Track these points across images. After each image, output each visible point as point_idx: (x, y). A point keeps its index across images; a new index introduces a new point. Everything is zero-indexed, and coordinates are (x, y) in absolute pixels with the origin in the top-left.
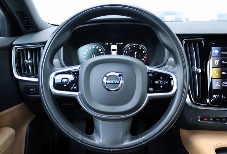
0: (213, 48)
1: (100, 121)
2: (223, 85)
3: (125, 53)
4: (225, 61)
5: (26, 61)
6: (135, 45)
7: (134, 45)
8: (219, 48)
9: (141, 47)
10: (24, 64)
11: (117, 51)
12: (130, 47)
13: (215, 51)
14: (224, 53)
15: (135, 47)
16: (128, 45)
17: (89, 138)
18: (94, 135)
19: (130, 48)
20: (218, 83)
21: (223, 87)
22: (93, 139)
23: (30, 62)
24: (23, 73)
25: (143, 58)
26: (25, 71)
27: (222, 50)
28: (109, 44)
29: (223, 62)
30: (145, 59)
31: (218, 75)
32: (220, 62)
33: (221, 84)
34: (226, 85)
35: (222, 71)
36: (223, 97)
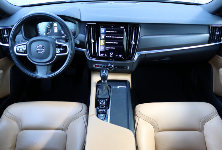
0: (101, 29)
1: (38, 66)
2: (106, 49)
4: (108, 36)
5: (4, 36)
8: (105, 29)
10: (4, 37)
13: (103, 30)
14: (107, 32)
17: (33, 73)
18: (36, 72)
20: (103, 48)
21: (106, 50)
22: (35, 74)
23: (6, 36)
24: (4, 41)
26: (5, 40)
27: (106, 30)
28: (52, 23)
29: (106, 37)
31: (103, 43)
32: (105, 37)
33: (105, 48)
34: (107, 49)
35: (106, 41)
36: (106, 55)
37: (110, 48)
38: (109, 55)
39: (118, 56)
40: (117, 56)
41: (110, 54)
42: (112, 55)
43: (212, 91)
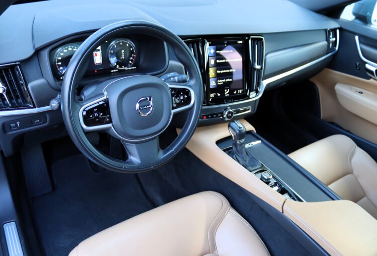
2: (219, 84)
3: (111, 52)
4: (219, 60)
6: (122, 42)
7: (120, 42)
8: (214, 47)
9: (129, 44)
11: (101, 51)
12: (115, 44)
13: (211, 50)
14: (218, 52)
15: (121, 44)
16: (113, 43)
19: (115, 46)
20: (214, 82)
25: (132, 56)
27: (217, 49)
29: (218, 61)
30: (133, 57)
31: (214, 74)
32: (215, 61)
33: (217, 82)
34: (221, 83)
35: (217, 70)
36: (219, 95)
37: (224, 81)
38: (223, 93)
39: (237, 92)
40: (235, 92)
41: (226, 90)
42: (228, 92)
43: (320, 117)
